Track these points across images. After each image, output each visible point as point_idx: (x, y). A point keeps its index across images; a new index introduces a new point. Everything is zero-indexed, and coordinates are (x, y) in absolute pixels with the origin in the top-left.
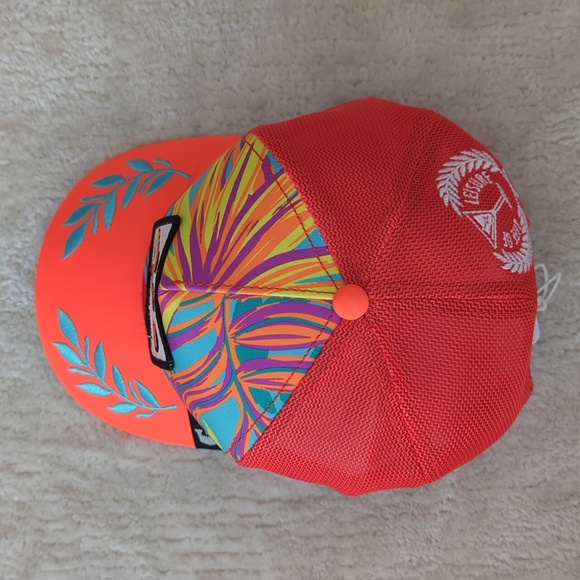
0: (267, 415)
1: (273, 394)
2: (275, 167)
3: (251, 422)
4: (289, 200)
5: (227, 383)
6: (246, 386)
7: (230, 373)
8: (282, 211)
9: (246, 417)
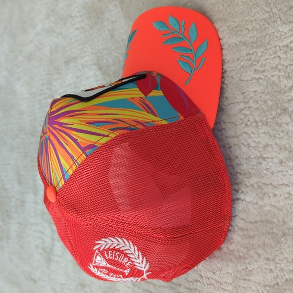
2: (88, 152)
4: (76, 161)
8: (72, 158)
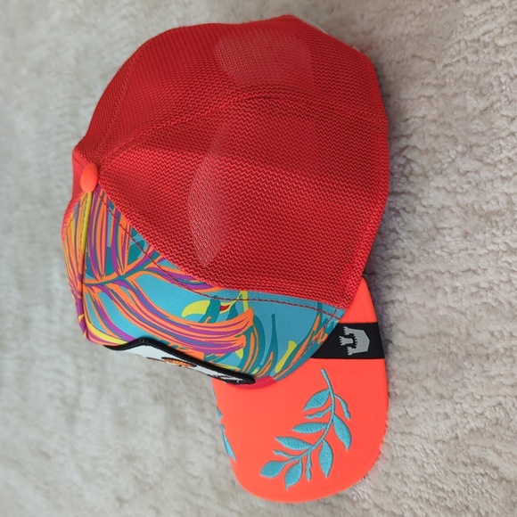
0: (145, 248)
1: (132, 243)
3: (151, 265)
5: (128, 286)
6: (128, 268)
7: (120, 281)
9: (149, 270)
